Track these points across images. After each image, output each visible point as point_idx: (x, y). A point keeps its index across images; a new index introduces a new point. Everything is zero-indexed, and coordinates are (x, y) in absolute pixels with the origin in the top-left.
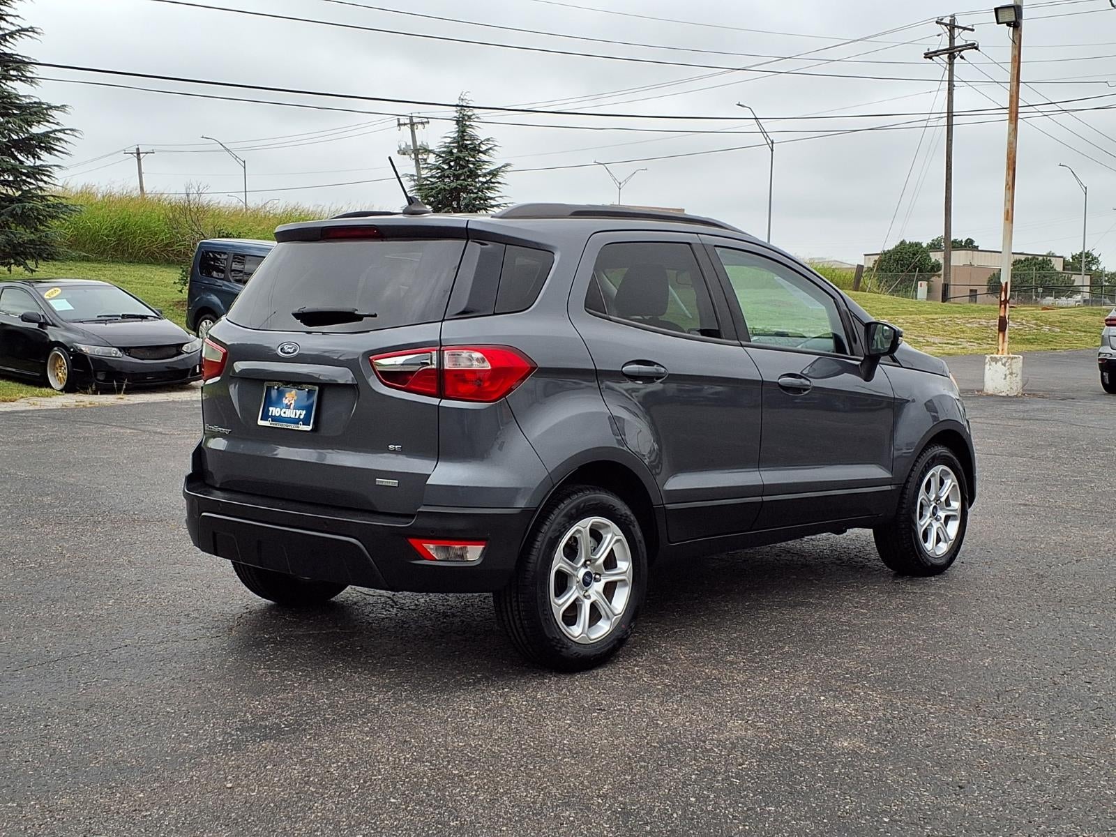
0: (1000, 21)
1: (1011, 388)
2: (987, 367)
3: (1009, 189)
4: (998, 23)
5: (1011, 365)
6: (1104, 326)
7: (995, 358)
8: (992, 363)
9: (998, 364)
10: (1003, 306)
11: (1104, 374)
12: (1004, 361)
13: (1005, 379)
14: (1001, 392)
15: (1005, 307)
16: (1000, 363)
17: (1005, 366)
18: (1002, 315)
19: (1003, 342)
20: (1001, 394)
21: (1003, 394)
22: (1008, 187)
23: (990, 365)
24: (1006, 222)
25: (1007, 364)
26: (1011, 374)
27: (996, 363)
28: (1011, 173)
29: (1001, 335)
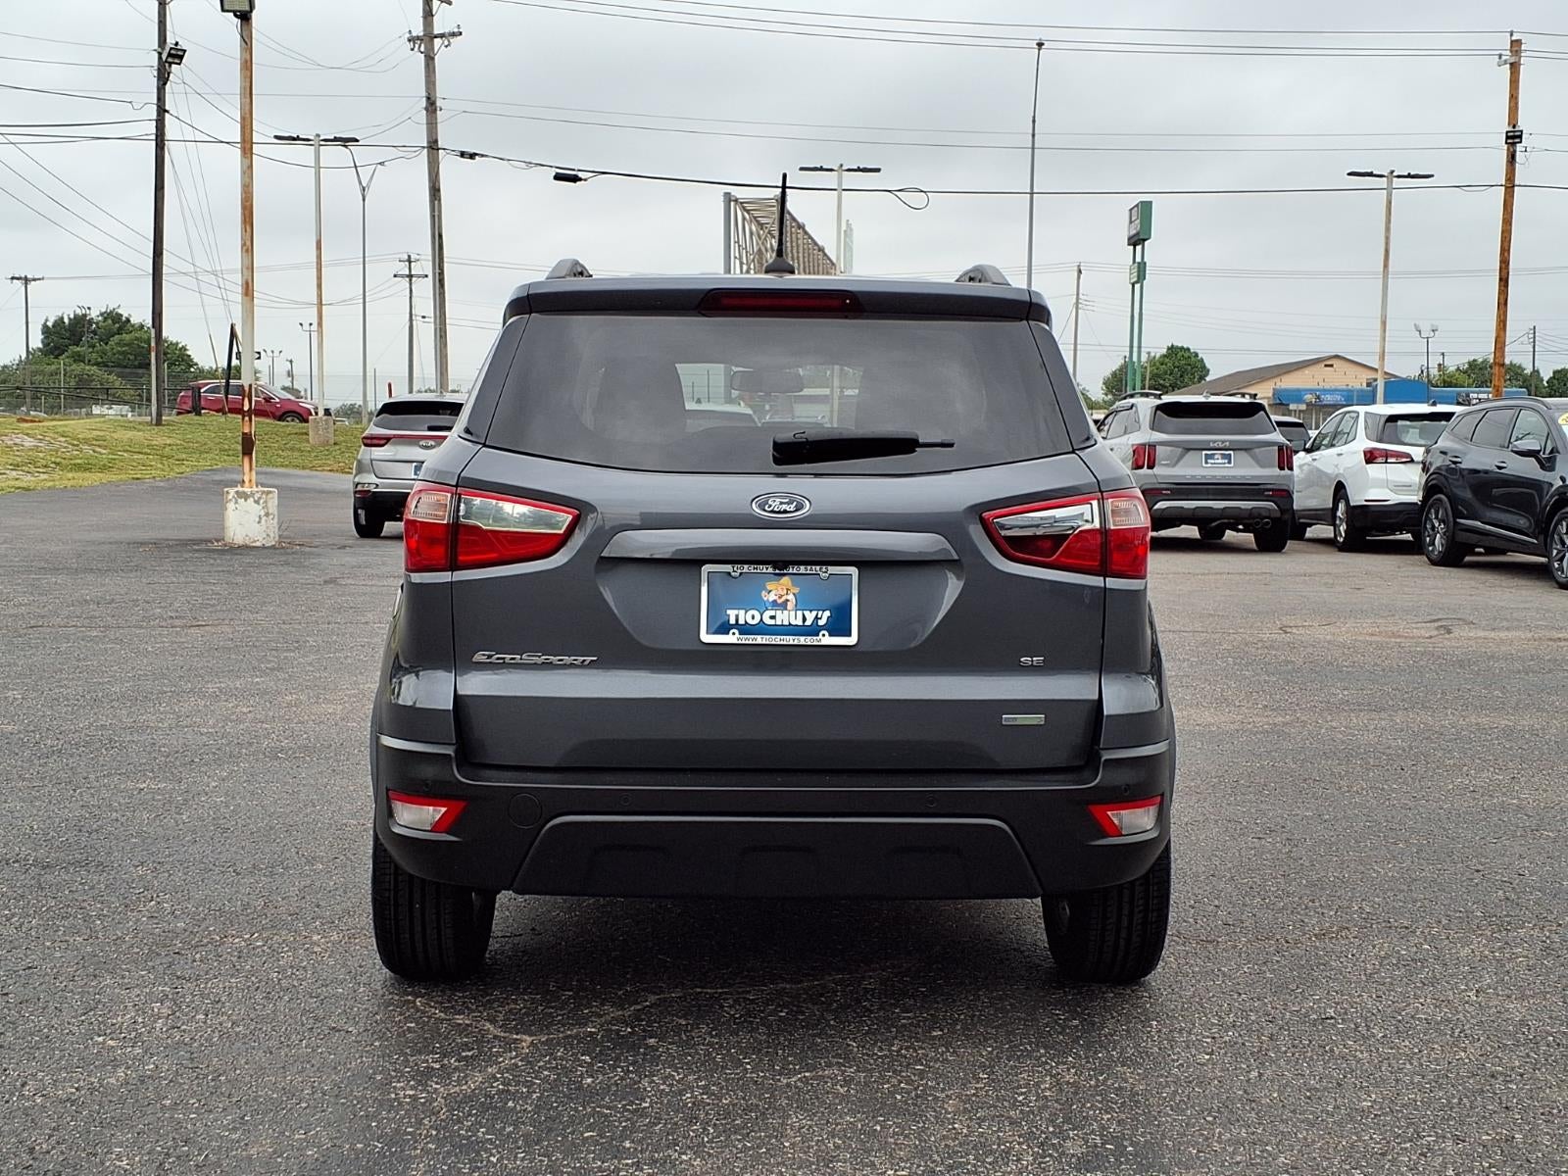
0: (226, 7)
1: (268, 535)
2: (231, 506)
3: (247, 251)
4: (223, 10)
5: (266, 502)
6: (360, 447)
7: (244, 492)
8: (239, 500)
9: (248, 501)
10: (247, 418)
11: (360, 511)
12: (257, 496)
13: (259, 522)
14: (255, 541)
15: (250, 420)
16: (252, 499)
17: (258, 504)
18: (246, 431)
19: (251, 469)
20: (254, 544)
21: (258, 544)
22: (245, 248)
23: (236, 503)
24: (245, 298)
25: (261, 502)
26: (267, 515)
27: (246, 500)
28: (248, 229)
29: (246, 460)
